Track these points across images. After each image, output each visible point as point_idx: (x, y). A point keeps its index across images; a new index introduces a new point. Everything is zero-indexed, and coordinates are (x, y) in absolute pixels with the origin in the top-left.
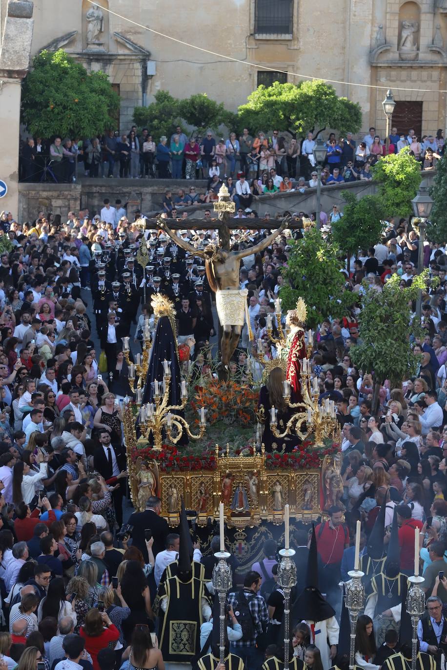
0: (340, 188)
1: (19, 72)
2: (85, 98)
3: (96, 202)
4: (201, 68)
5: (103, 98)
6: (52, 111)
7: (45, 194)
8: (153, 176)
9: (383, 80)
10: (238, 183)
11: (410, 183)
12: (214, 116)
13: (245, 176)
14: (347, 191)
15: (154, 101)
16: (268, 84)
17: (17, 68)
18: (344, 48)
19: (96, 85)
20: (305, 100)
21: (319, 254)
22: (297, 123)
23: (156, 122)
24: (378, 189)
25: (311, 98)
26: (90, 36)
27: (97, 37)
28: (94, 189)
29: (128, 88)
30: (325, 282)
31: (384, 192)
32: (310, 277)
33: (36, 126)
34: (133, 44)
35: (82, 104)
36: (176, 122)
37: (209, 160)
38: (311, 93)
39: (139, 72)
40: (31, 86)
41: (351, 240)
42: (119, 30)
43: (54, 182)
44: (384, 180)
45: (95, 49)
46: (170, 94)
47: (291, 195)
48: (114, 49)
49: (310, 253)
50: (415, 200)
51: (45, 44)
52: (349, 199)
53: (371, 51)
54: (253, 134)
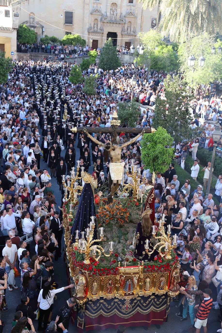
0: (81, 57)
1: (16, 29)
2: (30, 35)
3: (33, 57)
4: (54, 30)
5: (34, 35)
6: (23, 37)
7: (22, 55)
8: (44, 53)
9: (90, 35)
10: (61, 55)
11: (95, 57)
12: (57, 41)
13: (63, 54)
14: (83, 58)
15: (45, 37)
16: (68, 35)
17: (16, 28)
18: (83, 28)
19: (32, 32)
20: (75, 38)
21: (77, 69)
22: (73, 43)
23: (45, 41)
24: (89, 58)
25: (76, 38)
26: (31, 22)
27: (33, 22)
28: (32, 55)
29: (39, 34)
30: (78, 76)
31: (90, 58)
32: (75, 74)
33: (20, 40)
34: (40, 24)
35: (30, 36)
36: (49, 41)
37: (55, 50)
38: (76, 37)
39: (41, 30)
40: (19, 32)
41: (84, 68)
42: (37, 21)
43: (24, 52)
44: (90, 56)
45: (32, 25)
46: (48, 35)
47: (72, 58)
48: (36, 25)
49: (75, 69)
50: (96, 60)
51: (22, 23)
52: (83, 59)
53: (88, 29)
54: (64, 45)
